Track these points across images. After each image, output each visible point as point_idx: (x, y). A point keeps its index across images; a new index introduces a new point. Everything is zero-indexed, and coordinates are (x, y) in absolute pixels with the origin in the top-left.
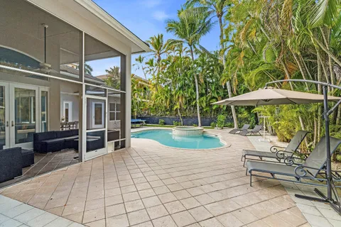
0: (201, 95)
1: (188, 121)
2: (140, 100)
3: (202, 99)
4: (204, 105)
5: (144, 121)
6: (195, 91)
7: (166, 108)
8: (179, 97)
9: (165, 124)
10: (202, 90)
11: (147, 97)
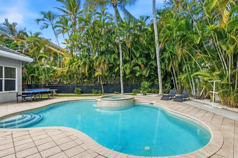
0: (125, 62)
1: (110, 89)
2: (48, 66)
3: (126, 65)
4: (128, 72)
5: (54, 91)
6: (119, 57)
7: (83, 74)
8: (100, 64)
9: (82, 92)
10: (126, 56)
11: (58, 63)
